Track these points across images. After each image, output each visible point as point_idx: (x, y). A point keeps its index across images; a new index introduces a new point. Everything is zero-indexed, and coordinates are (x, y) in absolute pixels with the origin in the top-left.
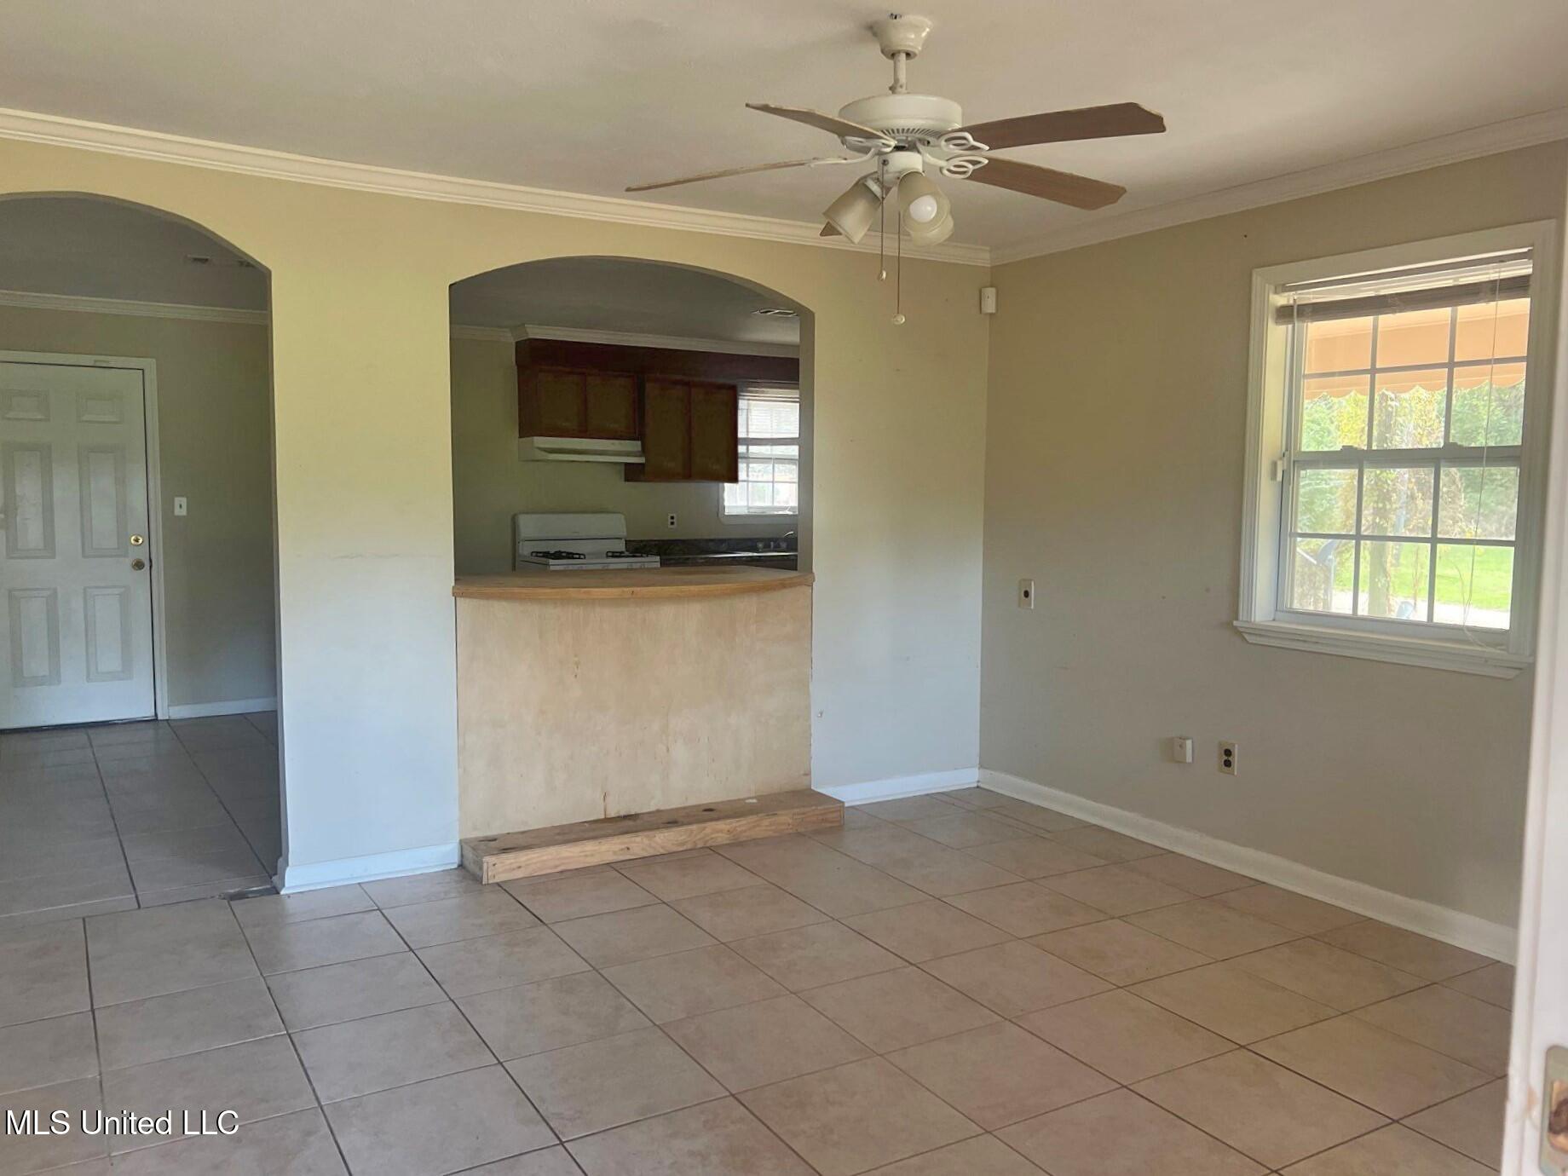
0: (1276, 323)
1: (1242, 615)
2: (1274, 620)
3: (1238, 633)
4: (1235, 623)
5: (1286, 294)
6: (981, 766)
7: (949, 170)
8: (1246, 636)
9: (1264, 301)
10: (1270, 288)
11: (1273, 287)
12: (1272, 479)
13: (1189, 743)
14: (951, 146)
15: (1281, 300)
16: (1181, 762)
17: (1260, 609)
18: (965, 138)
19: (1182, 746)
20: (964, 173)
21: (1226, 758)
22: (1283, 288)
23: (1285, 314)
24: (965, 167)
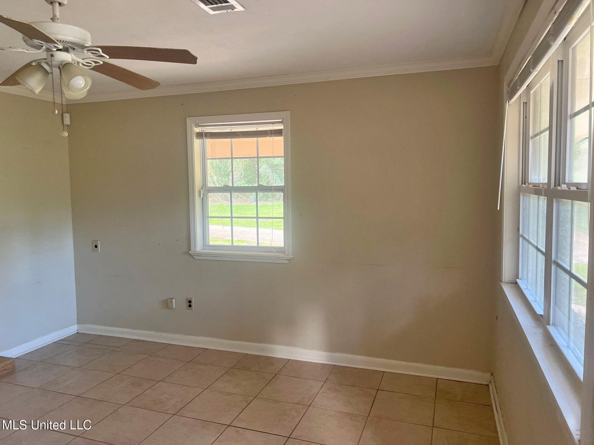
0: (196, 138)
1: (192, 249)
2: (203, 249)
3: (192, 256)
4: (190, 252)
5: (199, 128)
6: (78, 323)
7: (83, 64)
8: (194, 257)
9: (192, 130)
10: (193, 125)
11: (194, 125)
12: (199, 197)
13: (174, 300)
14: (89, 53)
15: (198, 130)
16: (172, 308)
17: (198, 247)
18: (98, 51)
19: (171, 302)
20: (89, 66)
21: (189, 304)
22: (198, 126)
23: (200, 135)
24: (91, 64)
